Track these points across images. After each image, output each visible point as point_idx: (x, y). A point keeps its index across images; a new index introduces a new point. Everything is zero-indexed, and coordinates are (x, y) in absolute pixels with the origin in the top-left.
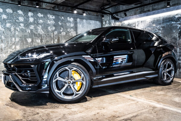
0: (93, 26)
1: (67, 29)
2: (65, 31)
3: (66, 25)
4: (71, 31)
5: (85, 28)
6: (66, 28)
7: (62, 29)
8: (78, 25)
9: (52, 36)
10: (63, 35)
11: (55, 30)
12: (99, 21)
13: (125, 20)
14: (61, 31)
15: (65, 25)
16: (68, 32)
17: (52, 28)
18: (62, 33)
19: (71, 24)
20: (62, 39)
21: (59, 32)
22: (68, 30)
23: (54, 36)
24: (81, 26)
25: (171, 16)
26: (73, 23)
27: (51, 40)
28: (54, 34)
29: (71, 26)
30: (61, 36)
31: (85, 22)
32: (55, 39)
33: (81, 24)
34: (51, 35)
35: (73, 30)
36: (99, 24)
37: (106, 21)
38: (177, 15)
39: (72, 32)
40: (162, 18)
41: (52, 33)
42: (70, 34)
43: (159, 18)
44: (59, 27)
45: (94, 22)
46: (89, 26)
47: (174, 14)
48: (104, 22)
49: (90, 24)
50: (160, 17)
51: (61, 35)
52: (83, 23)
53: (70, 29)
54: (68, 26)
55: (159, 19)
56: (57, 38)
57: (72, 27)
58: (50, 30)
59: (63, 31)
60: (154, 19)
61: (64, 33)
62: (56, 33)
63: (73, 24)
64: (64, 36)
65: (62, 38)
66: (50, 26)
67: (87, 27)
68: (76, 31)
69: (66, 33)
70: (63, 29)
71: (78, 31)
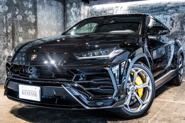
0: (54, 9)
1: (24, 10)
2: (21, 14)
3: (23, 5)
4: (28, 15)
5: (45, 11)
6: (22, 10)
7: (18, 10)
8: (38, 5)
9: (4, 21)
10: (18, 19)
11: (8, 11)
12: (61, 2)
13: (98, 4)
14: (17, 13)
15: (20, 4)
16: (26, 15)
17: (5, 8)
18: (17, 17)
19: (28, 3)
20: (17, 27)
21: (14, 15)
22: (26, 13)
23: (6, 21)
24: (41, 7)
25: (162, 5)
26: (31, 2)
27: (4, 27)
28: (6, 17)
29: (29, 7)
30: (17, 21)
31: (46, 3)
32: (8, 25)
33: (41, 5)
34: (3, 18)
35: (31, 13)
36: (61, 6)
37: (72, 3)
38: (169, 3)
39: (30, 16)
40: (150, 6)
41: (5, 16)
42: (28, 19)
43: (146, 5)
44: (14, 7)
45: (56, 3)
46: (50, 8)
47: (165, 2)
48: (69, 4)
49: (51, 5)
50: (148, 5)
51: (16, 19)
52: (43, 4)
53: (28, 11)
54: (25, 5)
55: (146, 7)
56: (11, 25)
57: (30, 9)
58: (2, 11)
59: (18, 14)
60: (139, 7)
61: (20, 17)
62: (9, 16)
63: (31, 4)
64: (21, 22)
65: (18, 24)
66: (2, 4)
67: (48, 9)
68: (35, 15)
69: (23, 17)
70: (19, 12)
71: (37, 15)
